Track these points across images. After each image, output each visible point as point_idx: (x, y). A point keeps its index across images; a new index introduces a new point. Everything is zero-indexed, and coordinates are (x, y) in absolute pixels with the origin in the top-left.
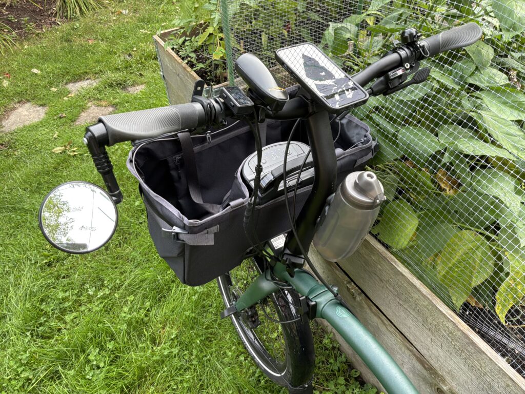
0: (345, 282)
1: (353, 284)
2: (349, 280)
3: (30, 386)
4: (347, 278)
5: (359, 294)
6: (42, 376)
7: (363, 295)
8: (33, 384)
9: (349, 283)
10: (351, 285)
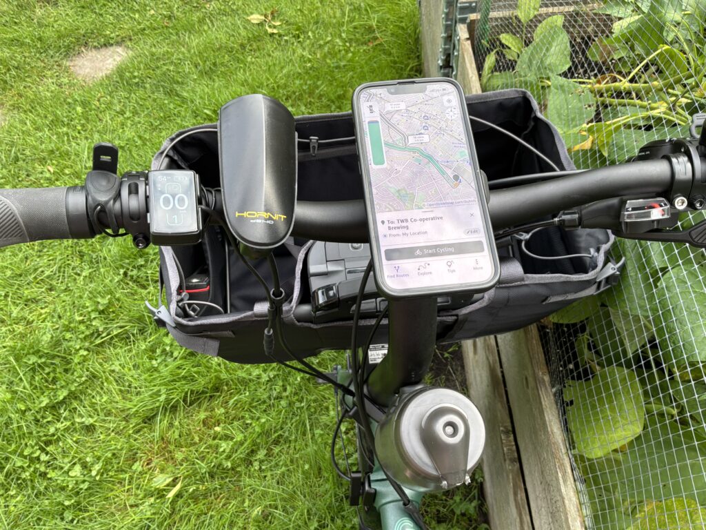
0: (501, 428)
1: (512, 438)
2: (510, 428)
3: (99, 338)
4: (508, 424)
5: (512, 461)
6: (115, 333)
7: (517, 465)
8: (102, 338)
9: (507, 433)
10: (508, 437)
